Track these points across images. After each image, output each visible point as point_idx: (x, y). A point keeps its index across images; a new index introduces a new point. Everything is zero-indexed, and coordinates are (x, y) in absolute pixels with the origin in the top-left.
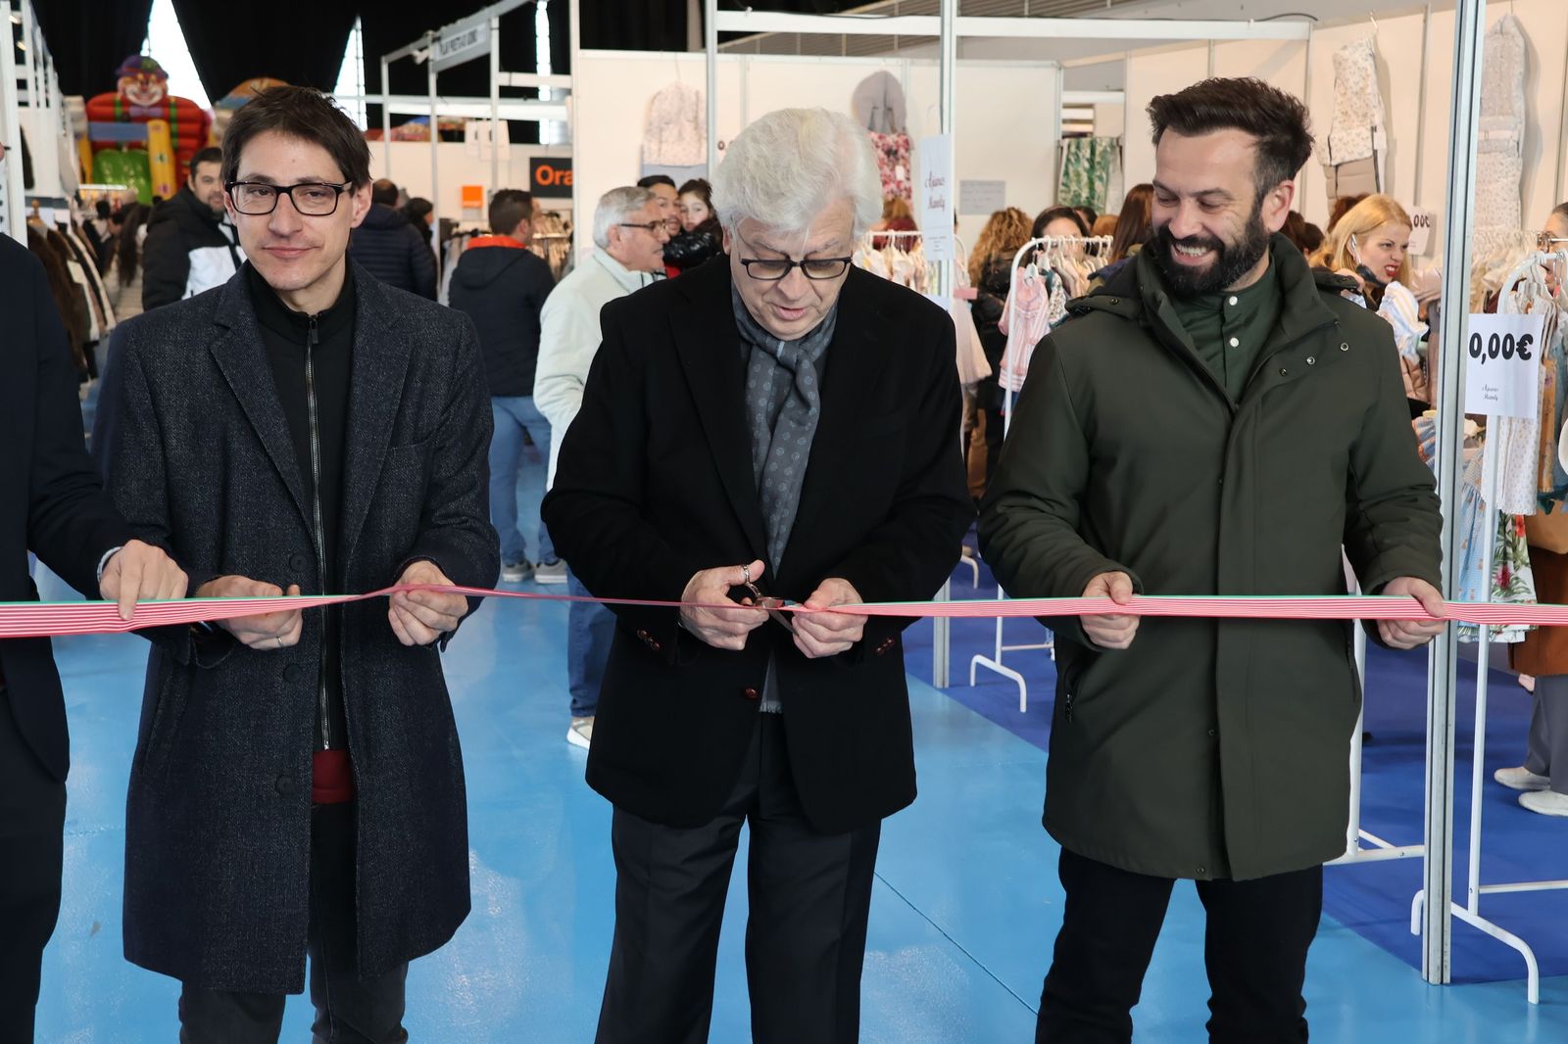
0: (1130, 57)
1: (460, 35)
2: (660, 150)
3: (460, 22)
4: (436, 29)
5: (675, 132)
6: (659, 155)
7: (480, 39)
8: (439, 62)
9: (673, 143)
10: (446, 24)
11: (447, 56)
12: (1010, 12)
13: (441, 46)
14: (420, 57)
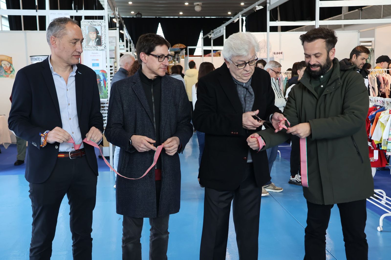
0: (376, 29)
1: (218, 31)
2: (260, 55)
3: (218, 28)
4: (213, 30)
5: (264, 50)
6: (260, 56)
7: (222, 32)
8: (214, 37)
9: (263, 53)
10: (215, 29)
11: (215, 36)
12: (350, 19)
13: (214, 34)
14: (210, 37)
